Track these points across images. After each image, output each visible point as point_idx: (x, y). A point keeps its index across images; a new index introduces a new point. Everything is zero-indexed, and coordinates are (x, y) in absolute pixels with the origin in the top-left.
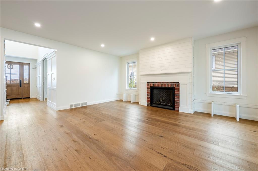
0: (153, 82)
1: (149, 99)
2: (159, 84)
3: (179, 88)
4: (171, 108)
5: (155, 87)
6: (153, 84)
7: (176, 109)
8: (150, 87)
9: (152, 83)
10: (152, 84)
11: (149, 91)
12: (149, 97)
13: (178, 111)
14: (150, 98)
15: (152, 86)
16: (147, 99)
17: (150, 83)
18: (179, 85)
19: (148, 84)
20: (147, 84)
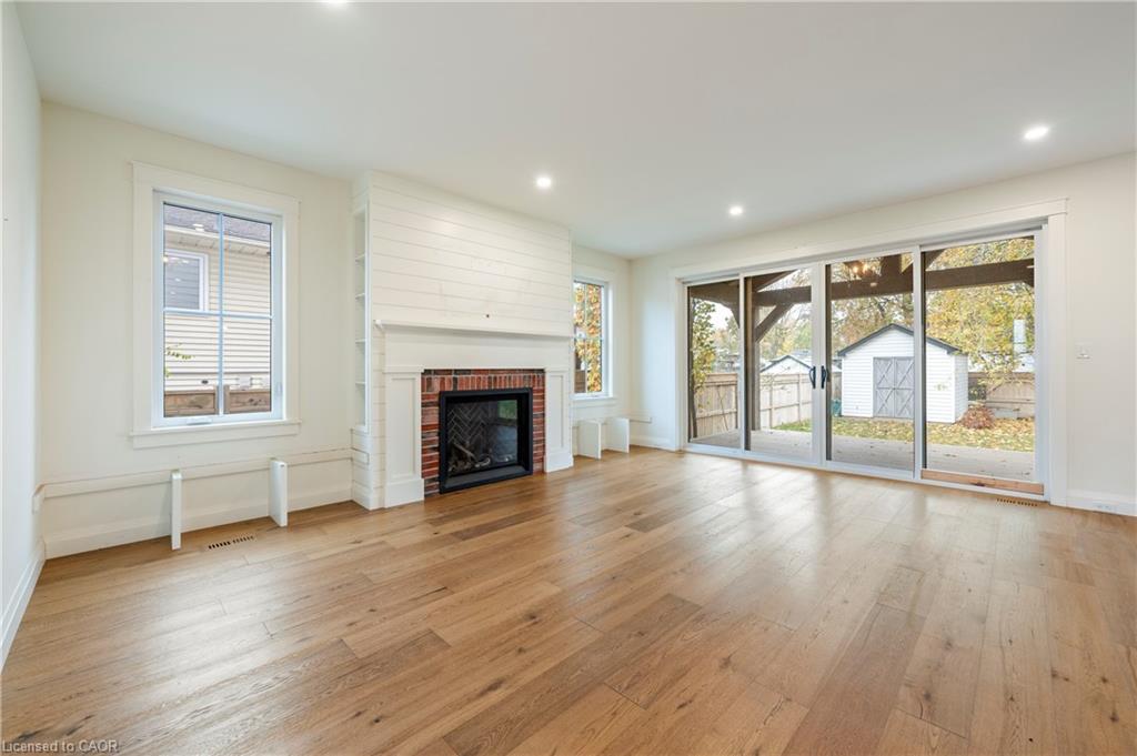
0: (456, 370)
1: (431, 458)
2: (481, 376)
3: (543, 391)
4: (520, 469)
5: (463, 391)
6: (455, 379)
7: (536, 467)
8: (442, 394)
9: (449, 372)
10: (447, 377)
11: (434, 419)
12: (434, 449)
13: (542, 472)
14: (437, 453)
15: (449, 388)
16: (424, 459)
17: (436, 372)
18: (543, 377)
19: (426, 377)
20: (423, 379)
